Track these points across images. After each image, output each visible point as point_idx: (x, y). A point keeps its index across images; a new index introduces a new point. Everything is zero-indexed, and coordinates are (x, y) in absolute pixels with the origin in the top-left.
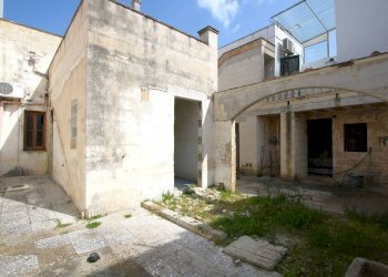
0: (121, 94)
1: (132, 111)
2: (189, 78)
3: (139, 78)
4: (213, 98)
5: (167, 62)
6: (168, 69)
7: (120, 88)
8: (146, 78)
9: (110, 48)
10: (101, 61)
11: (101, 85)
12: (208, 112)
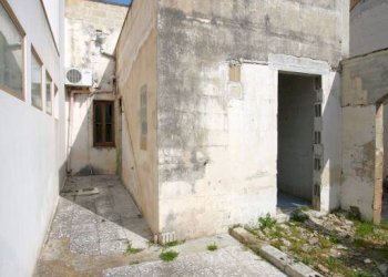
0: (202, 74)
1: (217, 97)
2: (301, 40)
3: (226, 49)
4: (340, 69)
5: (267, 19)
6: (268, 30)
7: (200, 65)
8: (237, 47)
9: (187, 10)
10: (175, 30)
11: (176, 64)
12: (333, 91)
